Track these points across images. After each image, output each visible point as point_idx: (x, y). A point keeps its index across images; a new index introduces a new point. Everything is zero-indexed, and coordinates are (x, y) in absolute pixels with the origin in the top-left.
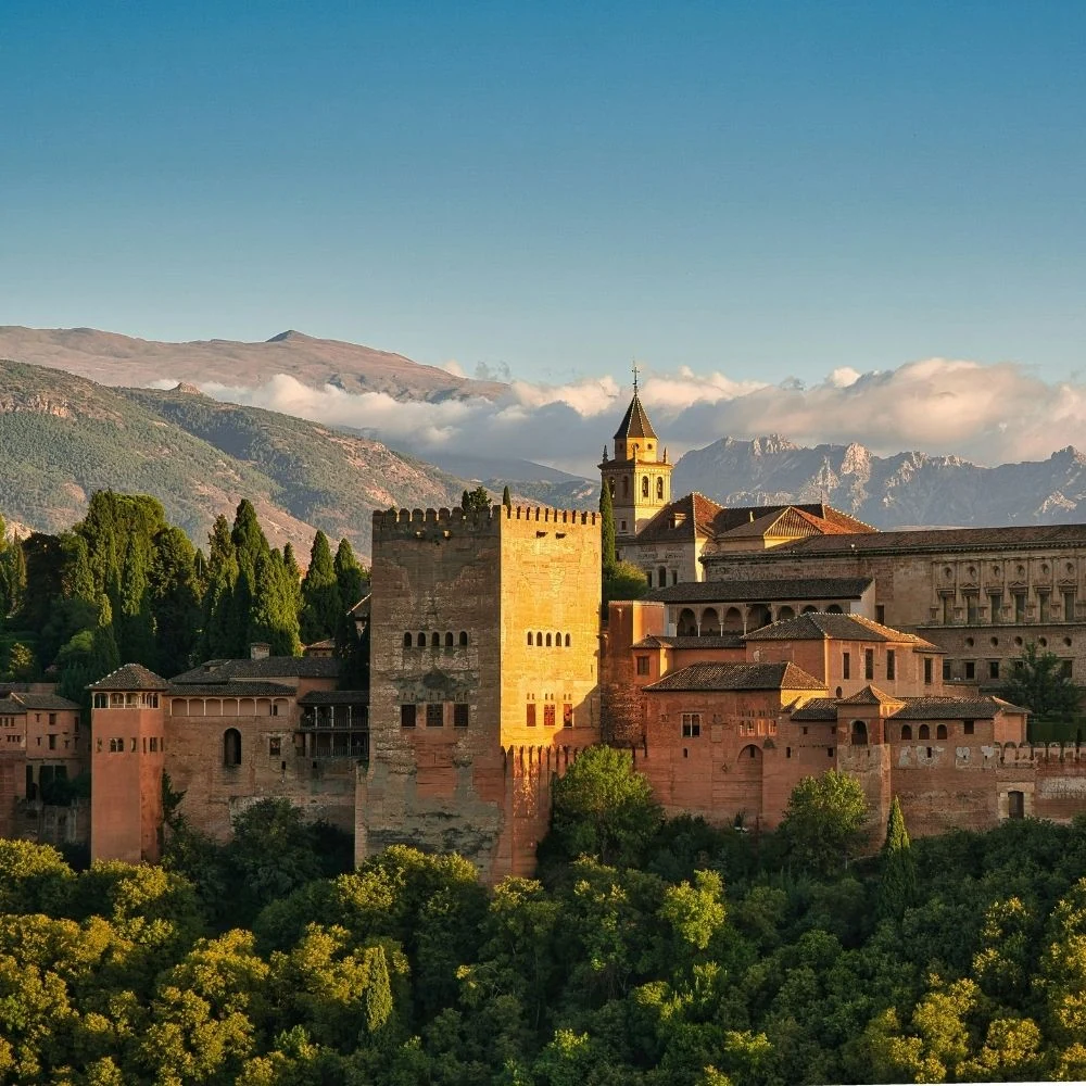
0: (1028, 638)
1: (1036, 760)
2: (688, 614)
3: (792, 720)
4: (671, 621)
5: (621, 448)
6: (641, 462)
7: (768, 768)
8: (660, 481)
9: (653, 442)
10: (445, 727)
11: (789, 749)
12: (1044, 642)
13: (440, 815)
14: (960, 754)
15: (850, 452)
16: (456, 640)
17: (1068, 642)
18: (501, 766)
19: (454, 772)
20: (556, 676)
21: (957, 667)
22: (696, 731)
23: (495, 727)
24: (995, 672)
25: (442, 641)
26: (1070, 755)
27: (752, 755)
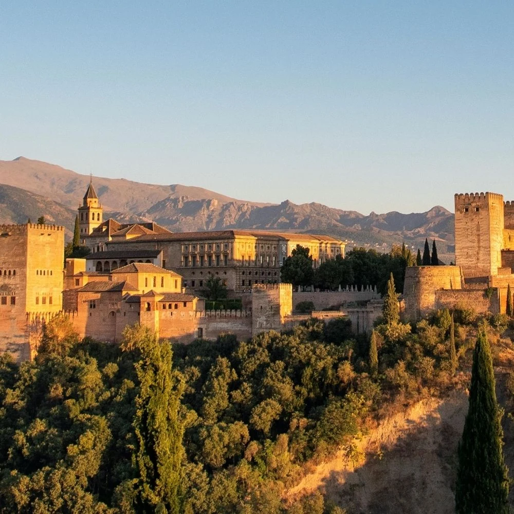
0: (212, 271)
1: (207, 316)
2: (99, 263)
3: (126, 302)
4: (94, 266)
5: (85, 202)
6: (92, 207)
7: (118, 319)
8: (99, 214)
9: (97, 200)
10: (7, 305)
11: (125, 313)
12: (217, 273)
13: (5, 337)
14: (182, 314)
15: (212, 202)
16: (12, 273)
17: (225, 273)
18: (25, 319)
19: (9, 321)
20: (46, 286)
21: (189, 282)
22: (94, 307)
23: (24, 305)
24: (201, 284)
25: (7, 273)
26: (218, 314)
27: (113, 315)
